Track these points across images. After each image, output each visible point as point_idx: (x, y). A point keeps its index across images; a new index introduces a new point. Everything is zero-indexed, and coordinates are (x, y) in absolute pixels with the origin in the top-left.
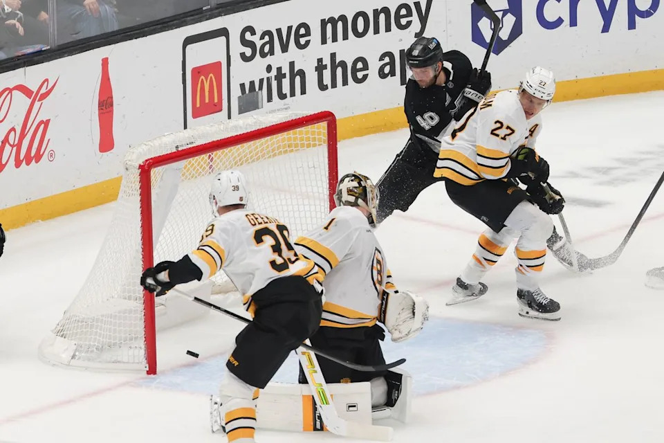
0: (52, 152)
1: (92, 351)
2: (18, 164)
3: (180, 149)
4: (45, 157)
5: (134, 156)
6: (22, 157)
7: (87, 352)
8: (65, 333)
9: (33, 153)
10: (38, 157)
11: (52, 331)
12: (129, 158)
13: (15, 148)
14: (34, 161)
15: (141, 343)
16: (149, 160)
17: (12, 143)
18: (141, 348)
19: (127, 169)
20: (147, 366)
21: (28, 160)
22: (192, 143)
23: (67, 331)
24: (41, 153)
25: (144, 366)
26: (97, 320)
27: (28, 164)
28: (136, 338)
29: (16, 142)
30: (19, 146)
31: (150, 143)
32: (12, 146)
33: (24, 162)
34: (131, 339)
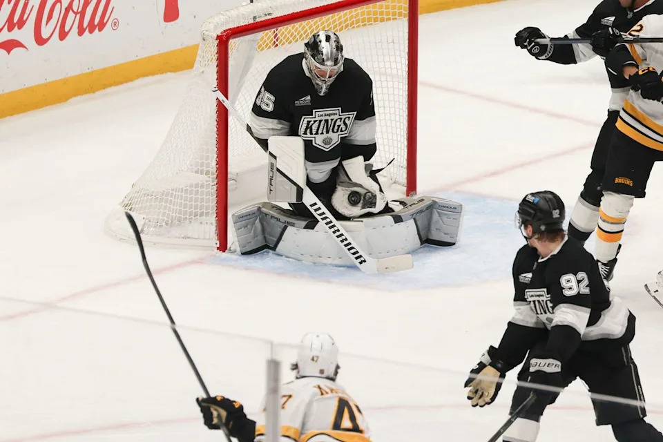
0: (116, 20)
1: (161, 226)
2: (81, 32)
3: (258, 20)
4: (108, 26)
5: (212, 26)
6: (85, 24)
7: (156, 226)
8: (133, 206)
9: (97, 21)
10: (102, 26)
11: (120, 204)
12: (207, 28)
13: (78, 16)
14: (97, 28)
15: (213, 219)
16: (227, 30)
17: (76, 11)
18: (212, 224)
19: (204, 40)
20: (218, 242)
21: (92, 28)
22: (269, 14)
23: (136, 204)
24: (105, 21)
25: (215, 243)
26: (167, 194)
27: (91, 32)
28: (207, 214)
29: (80, 10)
30: (83, 13)
31: (227, 13)
32: (76, 13)
33: (88, 29)
34: (202, 214)
